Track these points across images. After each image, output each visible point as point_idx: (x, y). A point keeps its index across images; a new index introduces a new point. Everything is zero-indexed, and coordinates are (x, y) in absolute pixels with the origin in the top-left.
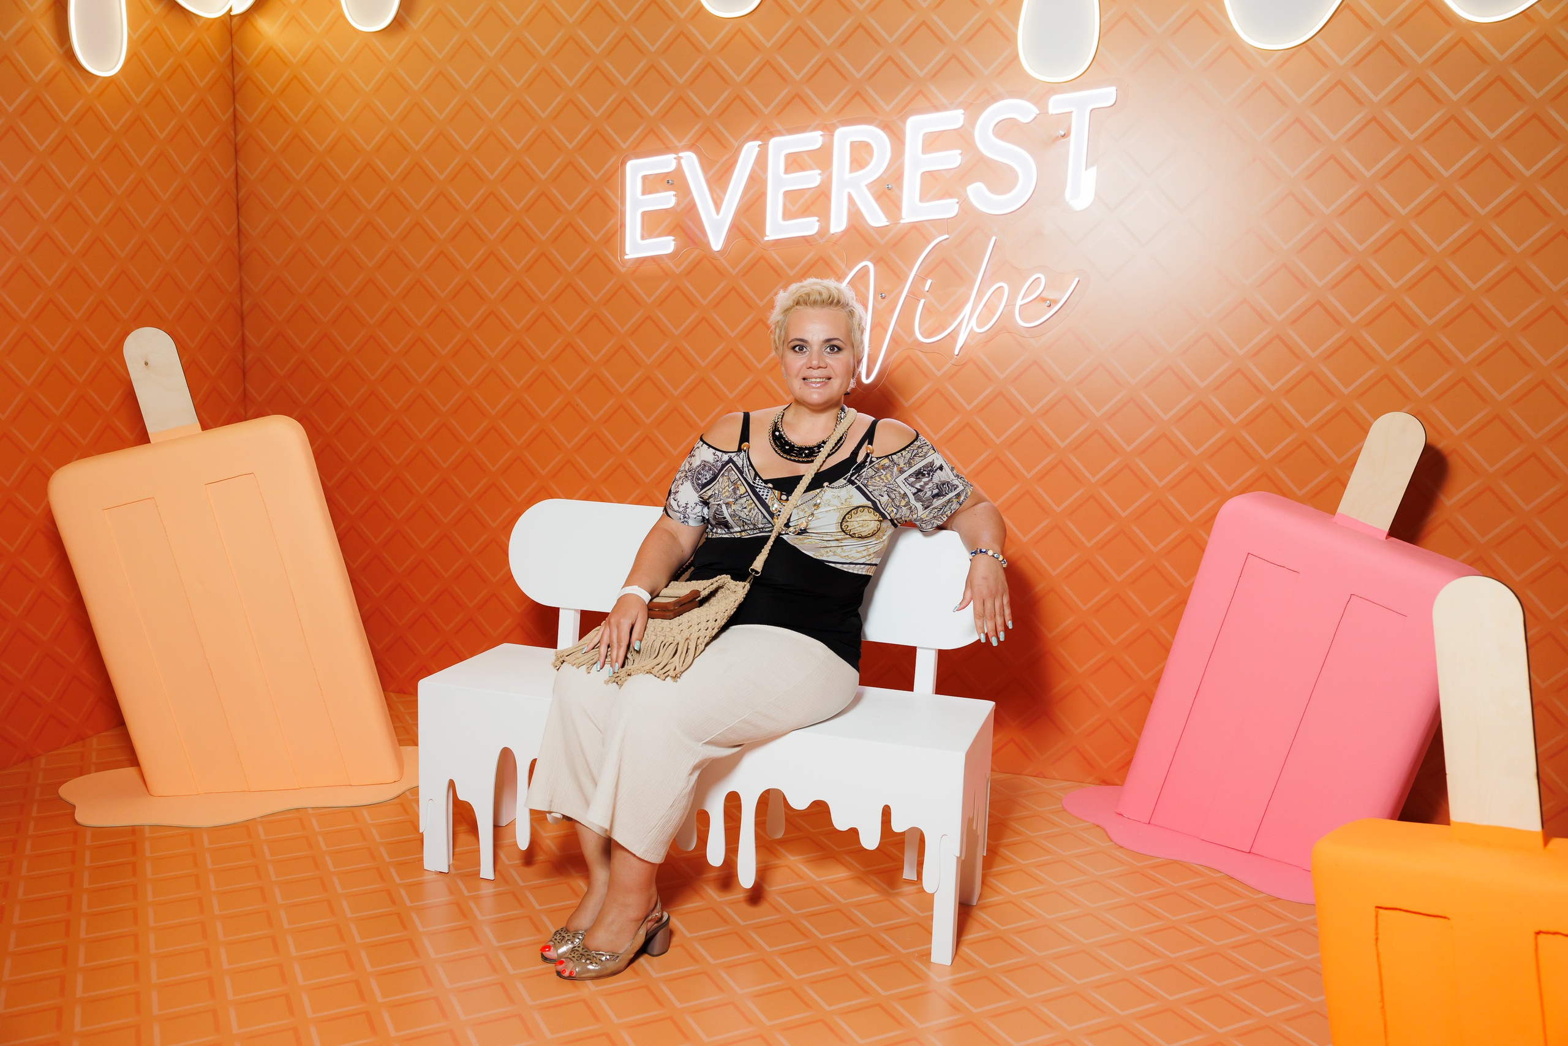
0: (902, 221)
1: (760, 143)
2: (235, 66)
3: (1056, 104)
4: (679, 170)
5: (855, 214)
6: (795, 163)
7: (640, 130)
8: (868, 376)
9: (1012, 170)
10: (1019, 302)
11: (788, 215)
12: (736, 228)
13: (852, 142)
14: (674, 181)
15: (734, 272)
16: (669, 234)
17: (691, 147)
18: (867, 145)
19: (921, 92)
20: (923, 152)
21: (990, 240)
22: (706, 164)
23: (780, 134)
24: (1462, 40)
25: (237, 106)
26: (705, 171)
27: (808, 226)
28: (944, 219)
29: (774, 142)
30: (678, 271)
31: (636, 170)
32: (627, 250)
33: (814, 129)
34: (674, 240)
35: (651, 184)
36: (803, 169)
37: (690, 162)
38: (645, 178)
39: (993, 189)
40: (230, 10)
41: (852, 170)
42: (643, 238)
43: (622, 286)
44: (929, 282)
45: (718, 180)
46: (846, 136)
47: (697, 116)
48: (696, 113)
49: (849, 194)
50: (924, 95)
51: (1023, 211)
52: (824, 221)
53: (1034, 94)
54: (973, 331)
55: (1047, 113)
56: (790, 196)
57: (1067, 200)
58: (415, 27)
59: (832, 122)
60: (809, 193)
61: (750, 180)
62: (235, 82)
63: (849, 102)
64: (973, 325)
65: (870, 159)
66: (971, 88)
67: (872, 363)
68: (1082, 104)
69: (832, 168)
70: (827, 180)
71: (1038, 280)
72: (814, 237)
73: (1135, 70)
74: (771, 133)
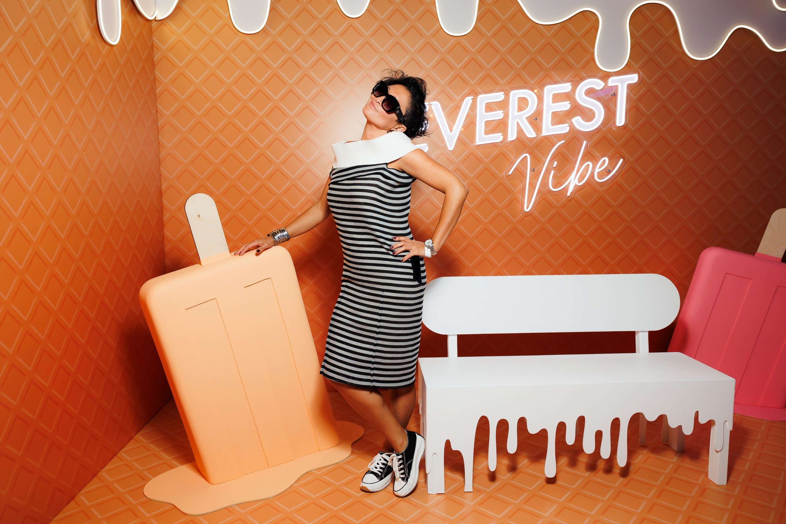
0: (542, 135)
1: (472, 97)
3: (612, 81)
4: (431, 110)
5: (520, 131)
6: (489, 107)
8: (527, 208)
9: (591, 110)
10: (597, 170)
11: (486, 133)
12: (460, 141)
13: (518, 98)
15: (457, 161)
16: (424, 143)
17: (435, 99)
18: (524, 98)
19: (548, 75)
20: (553, 102)
21: (582, 144)
22: (444, 108)
23: (481, 94)
25: (156, 72)
26: (443, 111)
27: (497, 138)
28: (561, 134)
29: (480, 97)
33: (498, 91)
34: (427, 146)
36: (492, 111)
37: (437, 107)
39: (583, 119)
40: (155, 17)
41: (518, 111)
44: (556, 163)
45: (451, 115)
46: (516, 95)
47: (437, 84)
49: (518, 123)
50: (550, 77)
51: (598, 130)
52: (505, 135)
53: (599, 76)
54: (576, 185)
55: (607, 86)
56: (488, 123)
57: (616, 124)
58: (274, 33)
59: (507, 88)
60: (496, 122)
61: (467, 116)
62: (155, 59)
63: (513, 79)
64: (576, 182)
65: (527, 106)
66: (571, 73)
67: (529, 202)
68: (622, 82)
69: (508, 110)
70: (506, 116)
71: (605, 160)
72: (499, 143)
73: (642, 67)
74: (476, 93)
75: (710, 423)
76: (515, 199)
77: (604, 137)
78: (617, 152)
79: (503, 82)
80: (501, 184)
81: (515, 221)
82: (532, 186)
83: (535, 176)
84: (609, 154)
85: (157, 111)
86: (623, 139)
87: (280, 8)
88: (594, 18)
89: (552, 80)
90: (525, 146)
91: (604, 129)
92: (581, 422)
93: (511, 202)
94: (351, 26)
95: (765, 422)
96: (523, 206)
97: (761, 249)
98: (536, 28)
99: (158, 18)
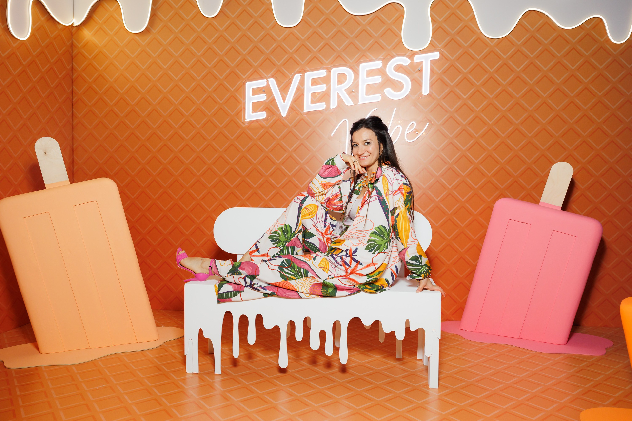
0: (359, 103)
1: (301, 74)
2: (73, 47)
3: (417, 59)
4: (268, 86)
5: (340, 101)
6: (315, 82)
7: (251, 70)
9: (401, 83)
10: (406, 133)
11: (312, 102)
12: (292, 108)
13: (338, 73)
14: (266, 90)
15: (290, 125)
16: (263, 111)
17: (272, 77)
18: (344, 75)
19: (364, 55)
20: (367, 77)
21: (393, 111)
22: (279, 83)
23: (309, 71)
24: (560, 35)
25: (74, 63)
26: (279, 86)
27: (321, 106)
28: (375, 102)
29: (307, 74)
30: (267, 126)
31: (250, 86)
32: (246, 118)
33: (322, 69)
34: (266, 113)
35: (255, 92)
36: (318, 84)
37: (272, 82)
38: (253, 89)
39: (395, 91)
40: (73, 24)
41: (338, 85)
42: (252, 113)
43: (244, 132)
45: (284, 90)
46: (336, 71)
47: (274, 65)
48: (274, 64)
49: (338, 93)
50: (365, 56)
51: (407, 98)
52: (328, 104)
53: (408, 55)
55: (414, 62)
56: (313, 94)
57: (423, 94)
58: (154, 32)
59: (330, 66)
60: (320, 93)
61: (297, 88)
62: (73, 54)
63: (336, 59)
65: (346, 80)
66: (383, 53)
68: (427, 58)
69: (330, 84)
70: (329, 89)
71: (413, 124)
72: (323, 110)
73: (445, 46)
74: (304, 71)
75: (420, 331)
77: (413, 105)
78: (425, 118)
79: (327, 62)
80: (326, 144)
84: (418, 119)
86: (431, 106)
87: (159, 13)
88: (400, 8)
89: (368, 59)
90: (344, 112)
91: (413, 97)
92: (307, 322)
94: (210, 24)
97: (544, 199)
98: (353, 19)
99: (75, 25)
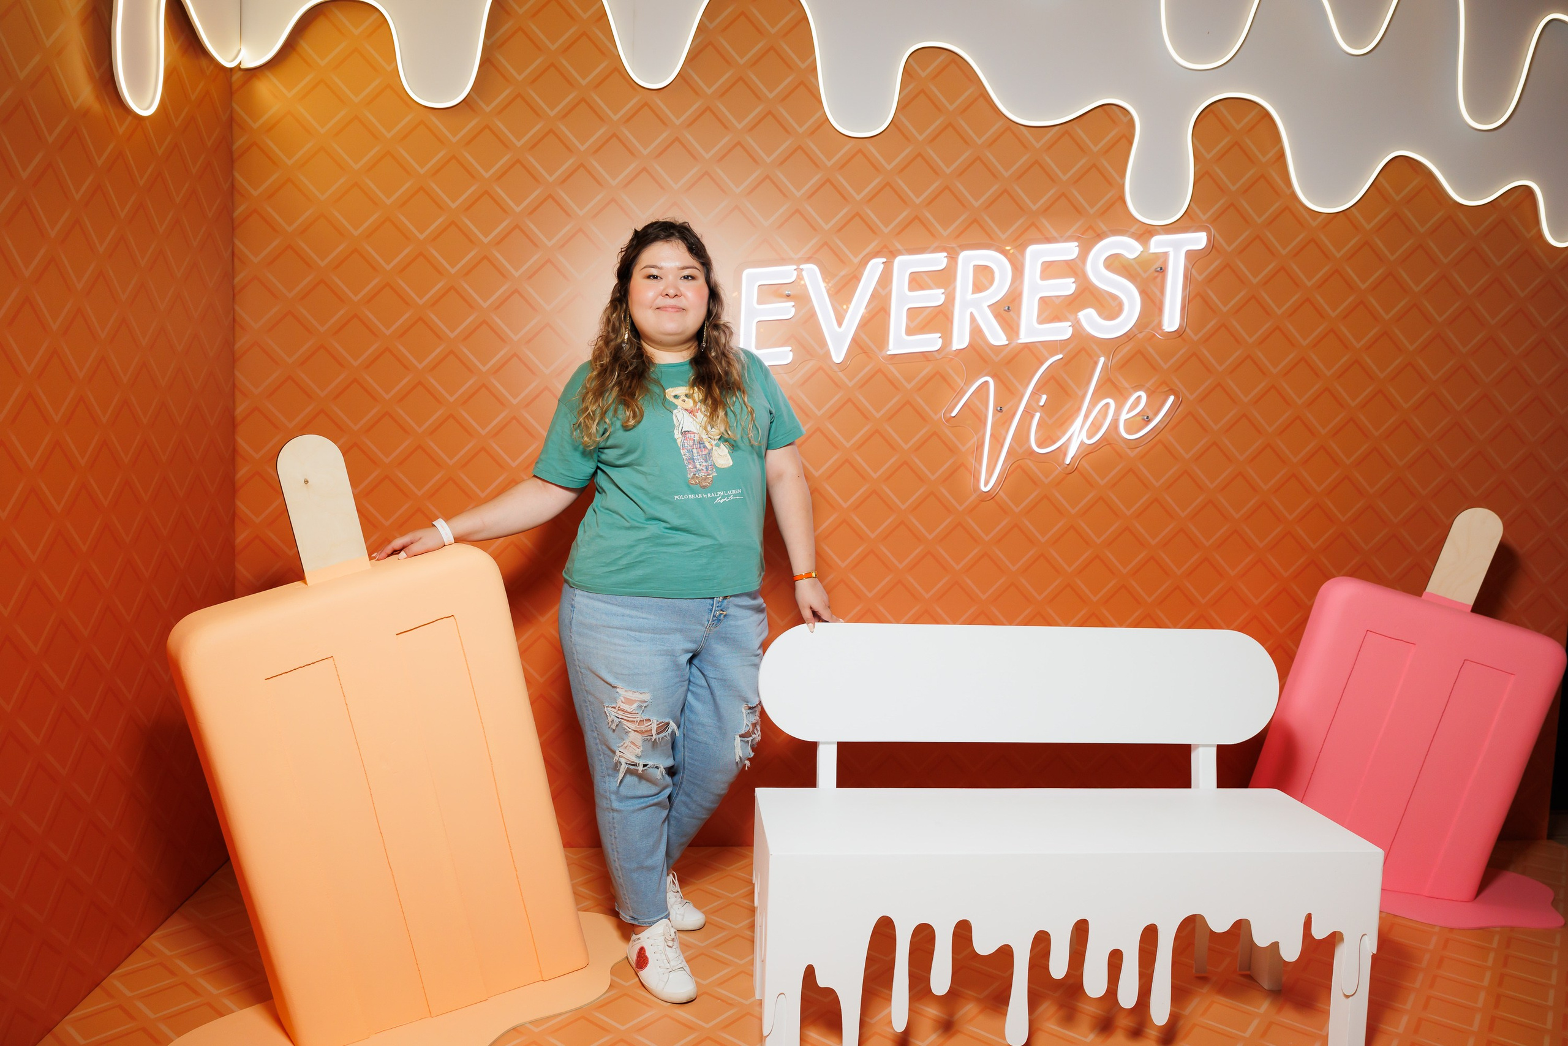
0: (1020, 341)
1: (884, 260)
3: (1158, 244)
5: (976, 331)
6: (917, 281)
7: (753, 238)
8: (986, 484)
9: (1115, 297)
10: (1124, 416)
11: (910, 332)
12: (857, 345)
13: (974, 265)
14: (796, 295)
15: (850, 384)
16: (782, 345)
17: (808, 260)
18: (986, 267)
19: (1033, 224)
20: (1043, 278)
21: (1096, 363)
22: (827, 277)
23: (901, 254)
24: (1449, 217)
25: (235, 174)
26: (826, 283)
27: (930, 342)
28: (1057, 341)
29: (899, 260)
31: (751, 279)
33: (934, 251)
34: (792, 351)
35: (766, 294)
36: (922, 288)
37: (812, 275)
38: (760, 286)
39: (1100, 314)
40: (242, 62)
41: (974, 292)
44: (1044, 397)
45: (841, 294)
46: (969, 259)
47: (815, 229)
48: (814, 227)
49: (972, 314)
50: (1037, 227)
51: (1128, 337)
52: (947, 338)
53: (1134, 232)
54: (1082, 443)
55: (1147, 251)
56: (912, 312)
57: (1164, 328)
58: (488, 109)
59: (954, 246)
60: (928, 311)
61: (872, 295)
62: (235, 147)
63: (967, 227)
64: (1083, 436)
65: (992, 282)
66: (1078, 224)
67: (990, 473)
68: (1177, 246)
69: (954, 289)
70: (950, 299)
71: (1139, 397)
72: (934, 353)
73: (1215, 220)
74: (891, 252)
75: (1334, 939)
76: (962, 464)
77: (1139, 352)
78: (1164, 383)
79: (945, 234)
80: (935, 433)
81: (961, 509)
82: (997, 440)
83: (1002, 423)
84: (1148, 385)
85: (233, 254)
86: (1175, 358)
87: (500, 58)
88: (1125, 120)
89: (1043, 234)
90: (985, 361)
91: (1140, 336)
92: (1081, 930)
93: (953, 472)
94: (646, 104)
95: (1437, 929)
96: (978, 481)
97: (1434, 586)
98: (1013, 133)
99: (244, 66)
